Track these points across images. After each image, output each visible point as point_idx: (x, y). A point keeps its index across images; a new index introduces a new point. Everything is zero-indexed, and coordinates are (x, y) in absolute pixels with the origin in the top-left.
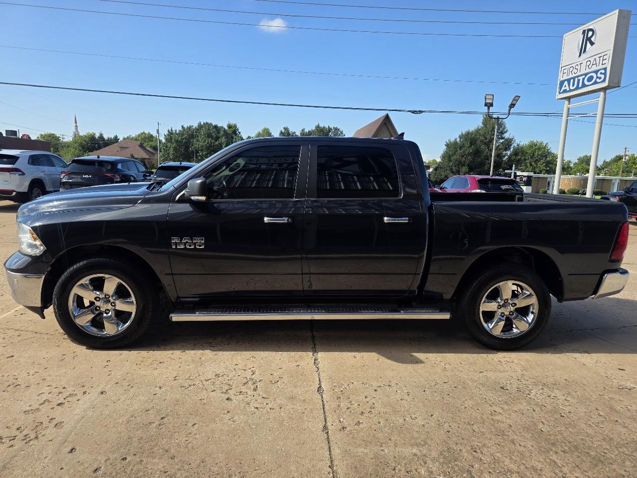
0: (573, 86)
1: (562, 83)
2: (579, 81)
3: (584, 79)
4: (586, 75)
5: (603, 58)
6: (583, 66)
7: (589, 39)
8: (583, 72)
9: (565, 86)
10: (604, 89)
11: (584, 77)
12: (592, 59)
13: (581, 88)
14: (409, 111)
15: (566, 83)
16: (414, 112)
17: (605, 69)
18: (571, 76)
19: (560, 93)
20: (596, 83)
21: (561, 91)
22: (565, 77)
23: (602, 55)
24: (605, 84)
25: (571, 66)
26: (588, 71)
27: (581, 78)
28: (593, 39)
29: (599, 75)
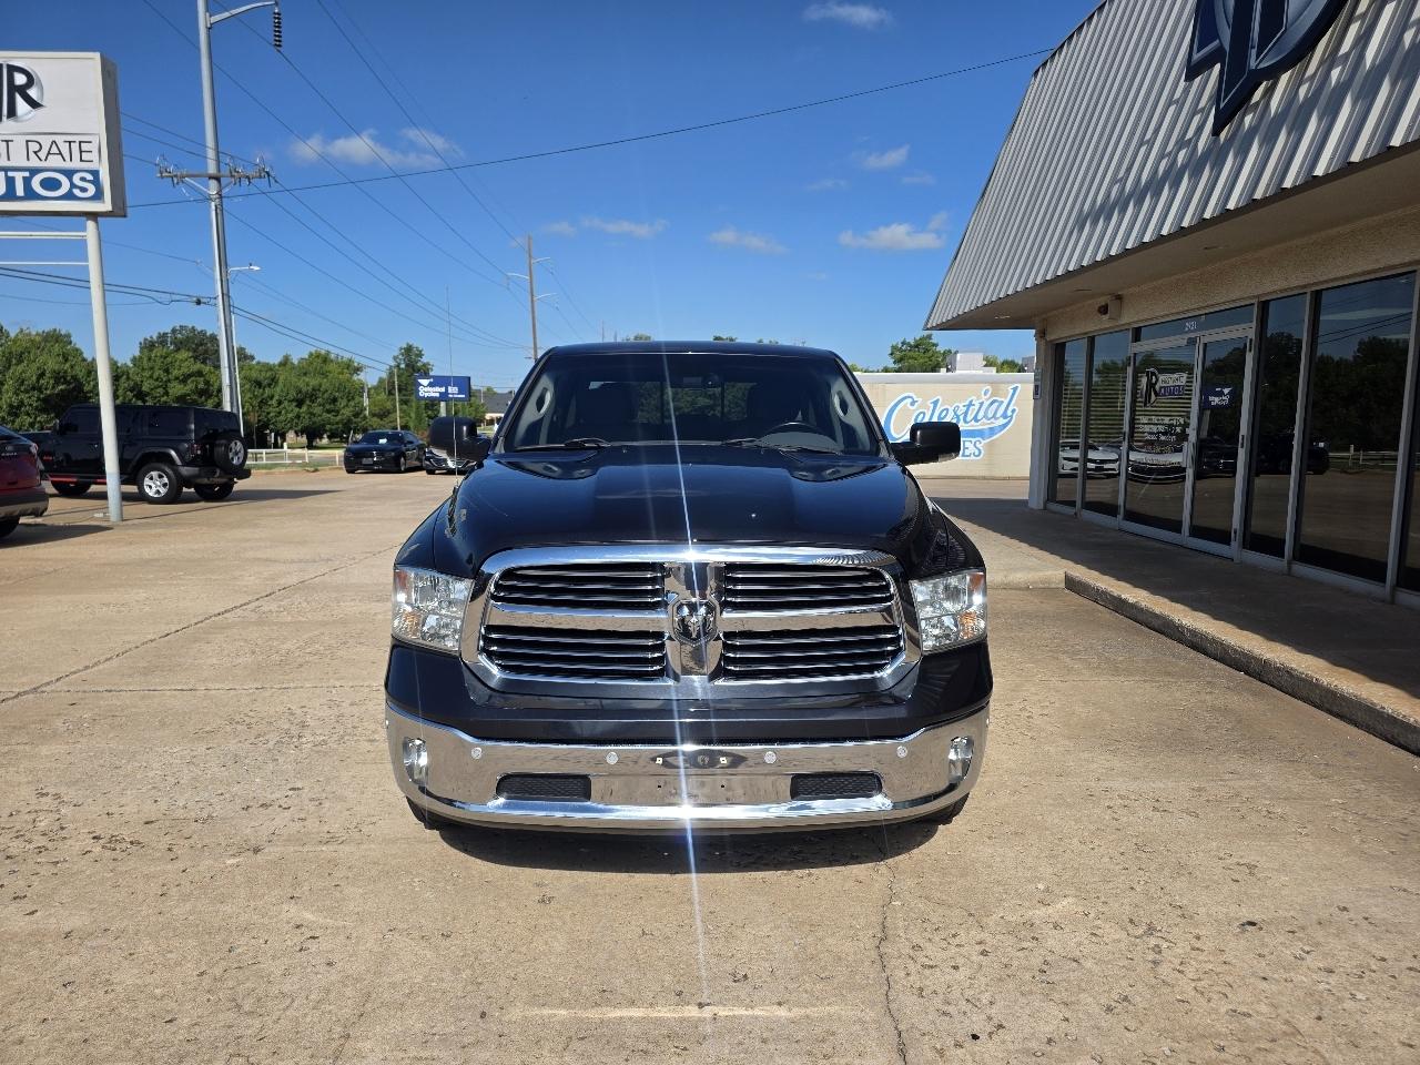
2: (10, 180)
3: (27, 180)
4: (34, 171)
5: (77, 144)
6: (18, 148)
7: (20, 90)
8: (19, 162)
10: (93, 216)
11: (27, 174)
12: (46, 141)
13: (21, 199)
17: (95, 173)
20: (69, 196)
23: (78, 139)
24: (103, 206)
26: (36, 164)
27: (17, 175)
28: (33, 92)
29: (78, 182)
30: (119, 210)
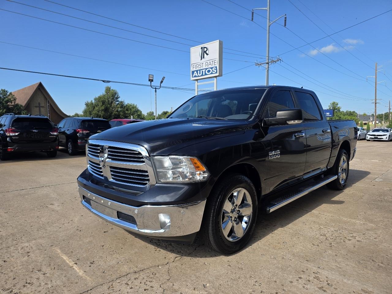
0: (200, 74)
1: (193, 72)
2: (203, 72)
3: (205, 71)
4: (206, 69)
5: (214, 61)
6: (204, 64)
7: (205, 52)
8: (204, 67)
9: (195, 74)
10: (216, 77)
11: (205, 70)
12: (208, 62)
13: (204, 75)
14: (102, 81)
15: (195, 72)
16: (103, 81)
17: (216, 67)
18: (198, 69)
19: (193, 77)
20: (212, 73)
21: (193, 76)
22: (194, 69)
23: (214, 60)
24: (217, 74)
25: (197, 64)
26: (207, 67)
27: (204, 70)
28: (207, 52)
29: (213, 70)
30: (220, 75)
